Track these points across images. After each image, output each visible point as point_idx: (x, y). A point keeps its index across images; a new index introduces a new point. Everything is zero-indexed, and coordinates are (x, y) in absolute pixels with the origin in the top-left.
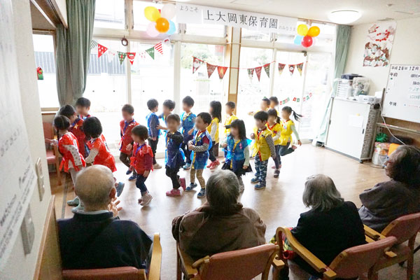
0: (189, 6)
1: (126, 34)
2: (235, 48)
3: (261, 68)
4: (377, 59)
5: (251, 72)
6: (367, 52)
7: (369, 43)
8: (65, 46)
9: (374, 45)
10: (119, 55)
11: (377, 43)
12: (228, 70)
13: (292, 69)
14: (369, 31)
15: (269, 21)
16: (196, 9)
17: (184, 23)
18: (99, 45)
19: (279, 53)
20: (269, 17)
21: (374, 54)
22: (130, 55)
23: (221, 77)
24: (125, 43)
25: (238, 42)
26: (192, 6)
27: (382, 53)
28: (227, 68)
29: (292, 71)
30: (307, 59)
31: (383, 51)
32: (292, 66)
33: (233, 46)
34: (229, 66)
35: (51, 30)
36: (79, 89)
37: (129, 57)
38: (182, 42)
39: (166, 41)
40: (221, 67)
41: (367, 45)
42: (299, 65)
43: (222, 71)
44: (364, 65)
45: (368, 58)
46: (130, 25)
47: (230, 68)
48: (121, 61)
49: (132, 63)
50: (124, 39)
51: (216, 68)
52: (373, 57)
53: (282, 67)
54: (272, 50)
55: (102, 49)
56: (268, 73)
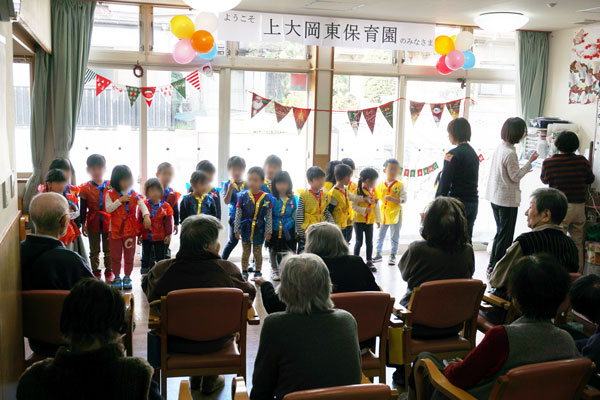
0: (240, 14)
1: (141, 59)
2: (324, 77)
3: (375, 109)
4: (588, 90)
5: (354, 116)
6: (574, 79)
7: (575, 62)
8: (45, 79)
9: (583, 65)
10: (129, 91)
11: (587, 62)
12: (312, 114)
13: (437, 110)
14: (574, 41)
15: (380, 31)
16: (251, 18)
17: (236, 40)
18: (98, 76)
19: (411, 84)
20: (380, 25)
21: (583, 81)
22: (146, 92)
23: (300, 125)
24: (138, 72)
25: (329, 68)
26: (244, 13)
27: (594, 79)
28: (309, 110)
29: (439, 116)
30: (468, 92)
31: (595, 75)
32: (439, 106)
33: (320, 74)
34: (313, 108)
35: (27, 57)
36: (64, 145)
37: (145, 95)
38: (232, 69)
39: (204, 68)
40: (299, 109)
41: (573, 67)
42: (453, 103)
43: (301, 116)
44: (571, 102)
45: (575, 90)
46: (146, 46)
47: (316, 110)
48: (132, 101)
49: (149, 103)
50: (137, 67)
51: (292, 111)
52: (583, 86)
53: (416, 108)
54: (396, 79)
55: (103, 83)
56: (390, 119)
